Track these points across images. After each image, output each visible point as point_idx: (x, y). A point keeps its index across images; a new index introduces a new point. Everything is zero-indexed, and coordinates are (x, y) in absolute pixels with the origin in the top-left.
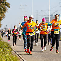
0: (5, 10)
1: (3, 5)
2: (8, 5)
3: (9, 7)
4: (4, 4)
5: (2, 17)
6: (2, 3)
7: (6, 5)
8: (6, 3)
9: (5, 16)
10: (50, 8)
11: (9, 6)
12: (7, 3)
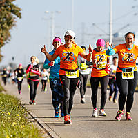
0: (11, 23)
1: (5, 12)
2: (16, 12)
3: (19, 16)
4: (7, 10)
5: (3, 38)
6: (3, 8)
7: (12, 11)
8: (12, 6)
9: (10, 35)
10: (111, 19)
11: (20, 14)
12: (15, 7)
